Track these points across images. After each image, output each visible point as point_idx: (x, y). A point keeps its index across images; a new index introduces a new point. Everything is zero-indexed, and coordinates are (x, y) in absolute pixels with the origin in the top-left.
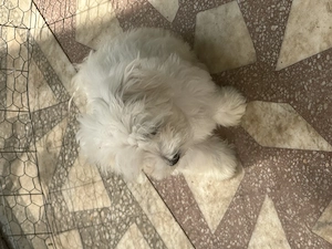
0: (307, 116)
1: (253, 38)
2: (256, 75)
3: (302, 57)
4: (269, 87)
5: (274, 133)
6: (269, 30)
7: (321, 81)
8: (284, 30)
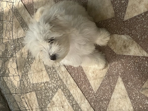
0: (137, 41)
1: (113, 6)
2: (114, 23)
3: (136, 14)
4: (120, 28)
5: (123, 48)
6: (121, 3)
7: (144, 25)
8: (127, 3)
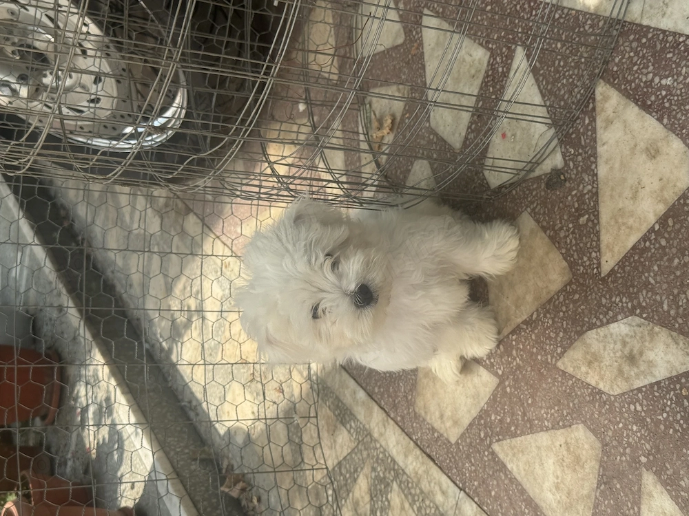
0: (666, 322)
1: (559, 248)
2: (577, 296)
3: (633, 239)
4: (600, 305)
5: (626, 368)
6: (578, 226)
7: (671, 260)
8: (597, 216)
